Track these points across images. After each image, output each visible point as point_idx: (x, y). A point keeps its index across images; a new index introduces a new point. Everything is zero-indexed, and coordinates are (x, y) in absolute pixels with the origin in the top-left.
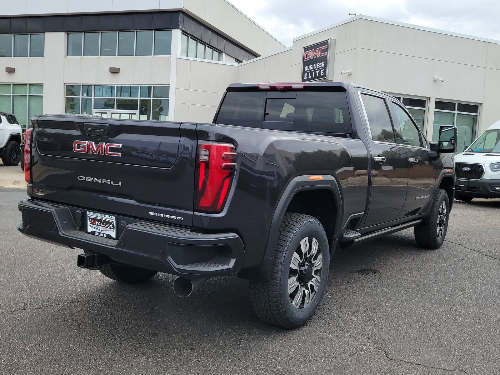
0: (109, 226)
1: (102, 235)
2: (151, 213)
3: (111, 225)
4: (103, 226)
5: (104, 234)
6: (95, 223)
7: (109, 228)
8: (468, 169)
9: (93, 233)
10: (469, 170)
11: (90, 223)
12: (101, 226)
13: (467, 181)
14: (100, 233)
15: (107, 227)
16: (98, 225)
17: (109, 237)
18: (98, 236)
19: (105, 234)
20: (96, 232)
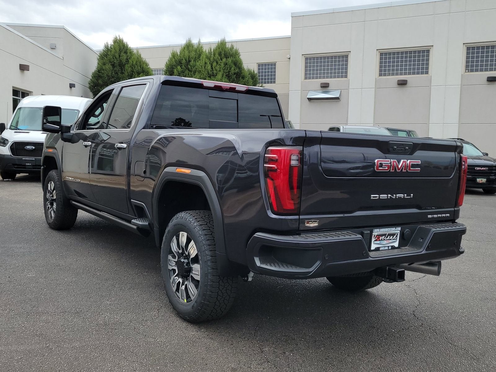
0: (392, 238)
1: (387, 248)
2: (430, 216)
3: (395, 236)
4: (386, 240)
5: (388, 247)
6: (379, 239)
7: (393, 239)
8: (32, 148)
9: (377, 249)
10: (34, 149)
11: (374, 240)
12: (384, 240)
13: (34, 159)
14: (385, 247)
15: (391, 239)
16: (382, 240)
17: (393, 248)
18: (383, 250)
19: (390, 246)
20: (381, 247)
